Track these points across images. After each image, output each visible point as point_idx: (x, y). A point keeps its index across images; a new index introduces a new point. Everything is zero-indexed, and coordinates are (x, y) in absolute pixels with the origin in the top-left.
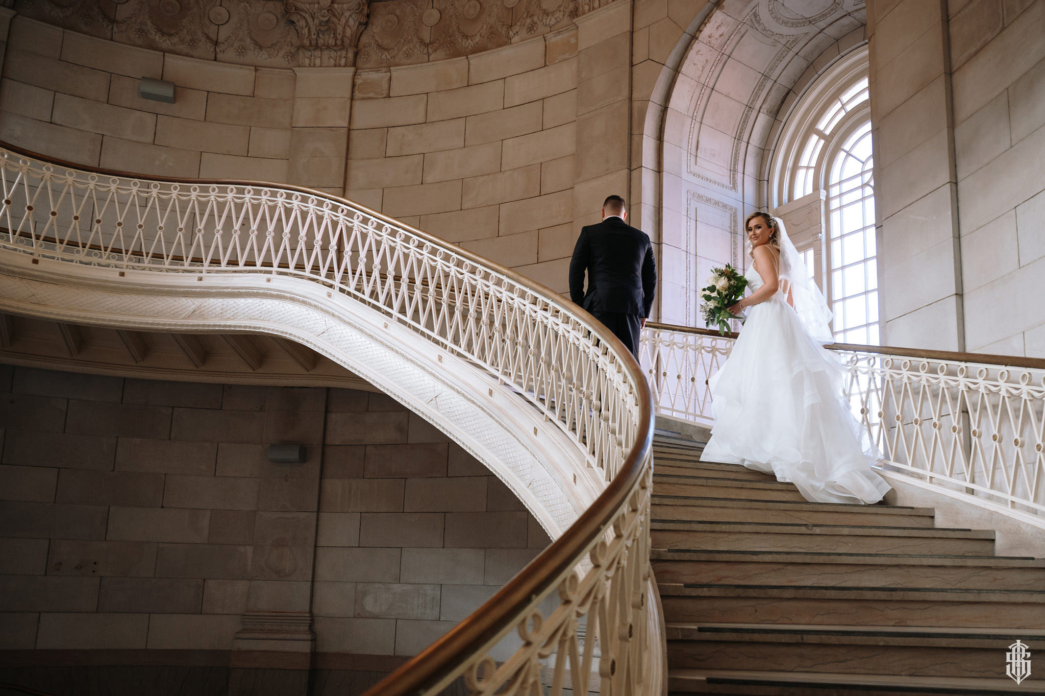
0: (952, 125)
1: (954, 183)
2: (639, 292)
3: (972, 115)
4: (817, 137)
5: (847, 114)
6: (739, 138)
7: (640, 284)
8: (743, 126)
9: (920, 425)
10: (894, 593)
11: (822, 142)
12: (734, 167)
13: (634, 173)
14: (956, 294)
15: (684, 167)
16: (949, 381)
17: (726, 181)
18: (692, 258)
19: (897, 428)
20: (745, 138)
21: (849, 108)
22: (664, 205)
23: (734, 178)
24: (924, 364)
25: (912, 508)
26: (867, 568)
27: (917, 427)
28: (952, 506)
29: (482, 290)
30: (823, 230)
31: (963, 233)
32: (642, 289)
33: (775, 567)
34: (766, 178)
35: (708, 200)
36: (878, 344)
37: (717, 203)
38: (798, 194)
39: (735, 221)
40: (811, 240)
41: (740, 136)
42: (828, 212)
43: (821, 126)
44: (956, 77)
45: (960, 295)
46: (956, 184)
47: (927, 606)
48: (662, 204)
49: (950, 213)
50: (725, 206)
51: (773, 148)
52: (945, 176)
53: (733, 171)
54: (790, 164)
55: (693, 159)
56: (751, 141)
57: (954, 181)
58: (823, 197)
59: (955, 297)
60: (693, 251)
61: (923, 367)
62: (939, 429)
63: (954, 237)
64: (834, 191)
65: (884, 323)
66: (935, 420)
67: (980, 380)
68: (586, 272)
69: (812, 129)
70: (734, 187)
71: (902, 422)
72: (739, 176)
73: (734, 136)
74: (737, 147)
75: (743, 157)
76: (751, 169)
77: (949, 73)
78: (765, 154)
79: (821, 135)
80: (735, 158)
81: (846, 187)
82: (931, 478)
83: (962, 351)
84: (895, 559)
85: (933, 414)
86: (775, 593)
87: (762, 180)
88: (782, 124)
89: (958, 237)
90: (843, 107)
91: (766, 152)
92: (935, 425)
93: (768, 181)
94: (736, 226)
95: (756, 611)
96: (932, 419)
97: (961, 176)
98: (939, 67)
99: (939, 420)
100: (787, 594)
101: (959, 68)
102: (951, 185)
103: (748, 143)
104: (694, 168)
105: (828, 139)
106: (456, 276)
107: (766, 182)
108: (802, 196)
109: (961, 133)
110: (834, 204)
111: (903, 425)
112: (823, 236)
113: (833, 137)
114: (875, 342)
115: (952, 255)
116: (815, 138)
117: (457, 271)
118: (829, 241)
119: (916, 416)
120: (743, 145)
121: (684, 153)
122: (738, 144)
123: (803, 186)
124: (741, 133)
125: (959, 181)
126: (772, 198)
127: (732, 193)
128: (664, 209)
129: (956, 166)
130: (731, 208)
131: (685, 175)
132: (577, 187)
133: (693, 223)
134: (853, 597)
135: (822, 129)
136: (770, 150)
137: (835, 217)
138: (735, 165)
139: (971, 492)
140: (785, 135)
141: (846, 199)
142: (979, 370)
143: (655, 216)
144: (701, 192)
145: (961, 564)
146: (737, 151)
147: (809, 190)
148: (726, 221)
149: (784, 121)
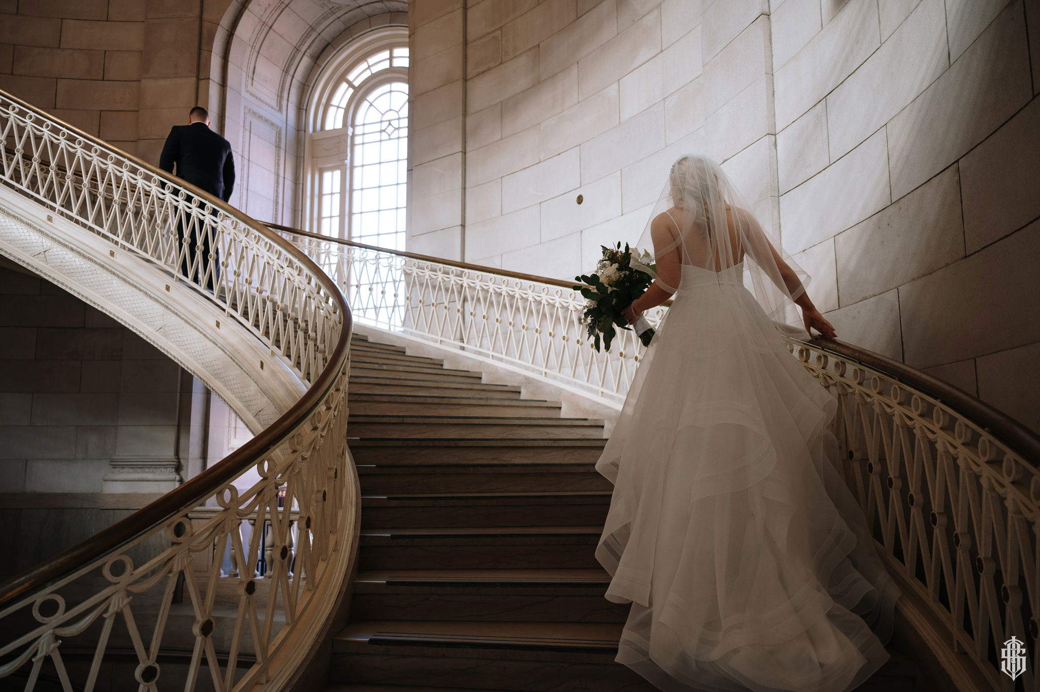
0: (465, 114)
1: (464, 153)
2: (221, 185)
3: (477, 112)
4: (347, 86)
5: (372, 74)
6: (286, 71)
7: (222, 180)
8: (290, 63)
9: (436, 307)
10: (443, 399)
11: (351, 91)
12: (281, 94)
13: (202, 83)
14: (461, 225)
15: (243, 86)
16: (457, 280)
17: (274, 103)
18: (246, 162)
19: (419, 308)
20: (291, 72)
21: (375, 69)
22: (227, 114)
23: (280, 102)
24: (440, 268)
25: (431, 359)
26: (421, 388)
27: (433, 308)
28: (455, 358)
29: (98, 166)
30: (349, 158)
31: (468, 186)
32: (223, 184)
33: (368, 386)
34: (305, 108)
35: (260, 117)
36: (404, 251)
37: (267, 121)
38: (329, 126)
39: (280, 138)
40: (339, 163)
41: (287, 70)
42: (353, 145)
43: (351, 77)
44: (469, 84)
45: (463, 226)
46: (465, 153)
47: (460, 407)
48: (225, 113)
49: (460, 172)
50: (272, 124)
51: (312, 85)
52: (458, 147)
53: (280, 97)
54: (324, 100)
55: (250, 81)
56: (295, 76)
57: (464, 151)
58: (350, 133)
59: (460, 227)
60: (246, 156)
61: (440, 270)
62: (448, 310)
63: (462, 188)
64: (358, 131)
65: (411, 237)
66: (446, 304)
67: (477, 281)
68: (175, 163)
69: (343, 78)
70: (280, 110)
71: (423, 304)
72: (284, 102)
73: (283, 68)
74: (284, 78)
75: (288, 87)
76: (293, 97)
77: (465, 80)
78: (305, 88)
79: (350, 84)
80: (282, 86)
81: (368, 129)
82: (441, 341)
83: (462, 261)
84: (436, 383)
85: (445, 300)
86: (378, 398)
87: (301, 109)
88: (321, 69)
89: (464, 188)
90: (369, 67)
91: (306, 87)
92: (446, 307)
93: (306, 110)
94: (280, 142)
95: (365, 409)
96: (444, 303)
97: (468, 149)
98: (459, 73)
99: (448, 304)
100: (384, 399)
101: (472, 78)
102: (462, 155)
103: (293, 77)
104: (250, 88)
105: (357, 90)
106: (67, 149)
107: (304, 111)
108: (332, 128)
109: (470, 121)
110: (358, 140)
111: (423, 306)
112: (348, 162)
113: (360, 90)
114: (402, 249)
115: (461, 200)
116: (344, 86)
117: (67, 144)
118: (352, 167)
119: (433, 301)
120: (289, 78)
121: (244, 75)
122: (285, 76)
123: (334, 121)
124: (288, 68)
125: (467, 151)
126: (308, 125)
127: (278, 114)
128: (227, 118)
129: (465, 142)
130: (277, 127)
131: (243, 93)
132: (144, 82)
133: (247, 133)
134: (422, 402)
135: (351, 80)
136: (309, 86)
137: (358, 150)
138: (281, 92)
139: (463, 348)
140: (321, 79)
141: (367, 138)
142: (476, 276)
143: (219, 122)
144: (256, 109)
145: (471, 388)
146: (284, 81)
147: (339, 125)
148: (272, 135)
149: (323, 66)
